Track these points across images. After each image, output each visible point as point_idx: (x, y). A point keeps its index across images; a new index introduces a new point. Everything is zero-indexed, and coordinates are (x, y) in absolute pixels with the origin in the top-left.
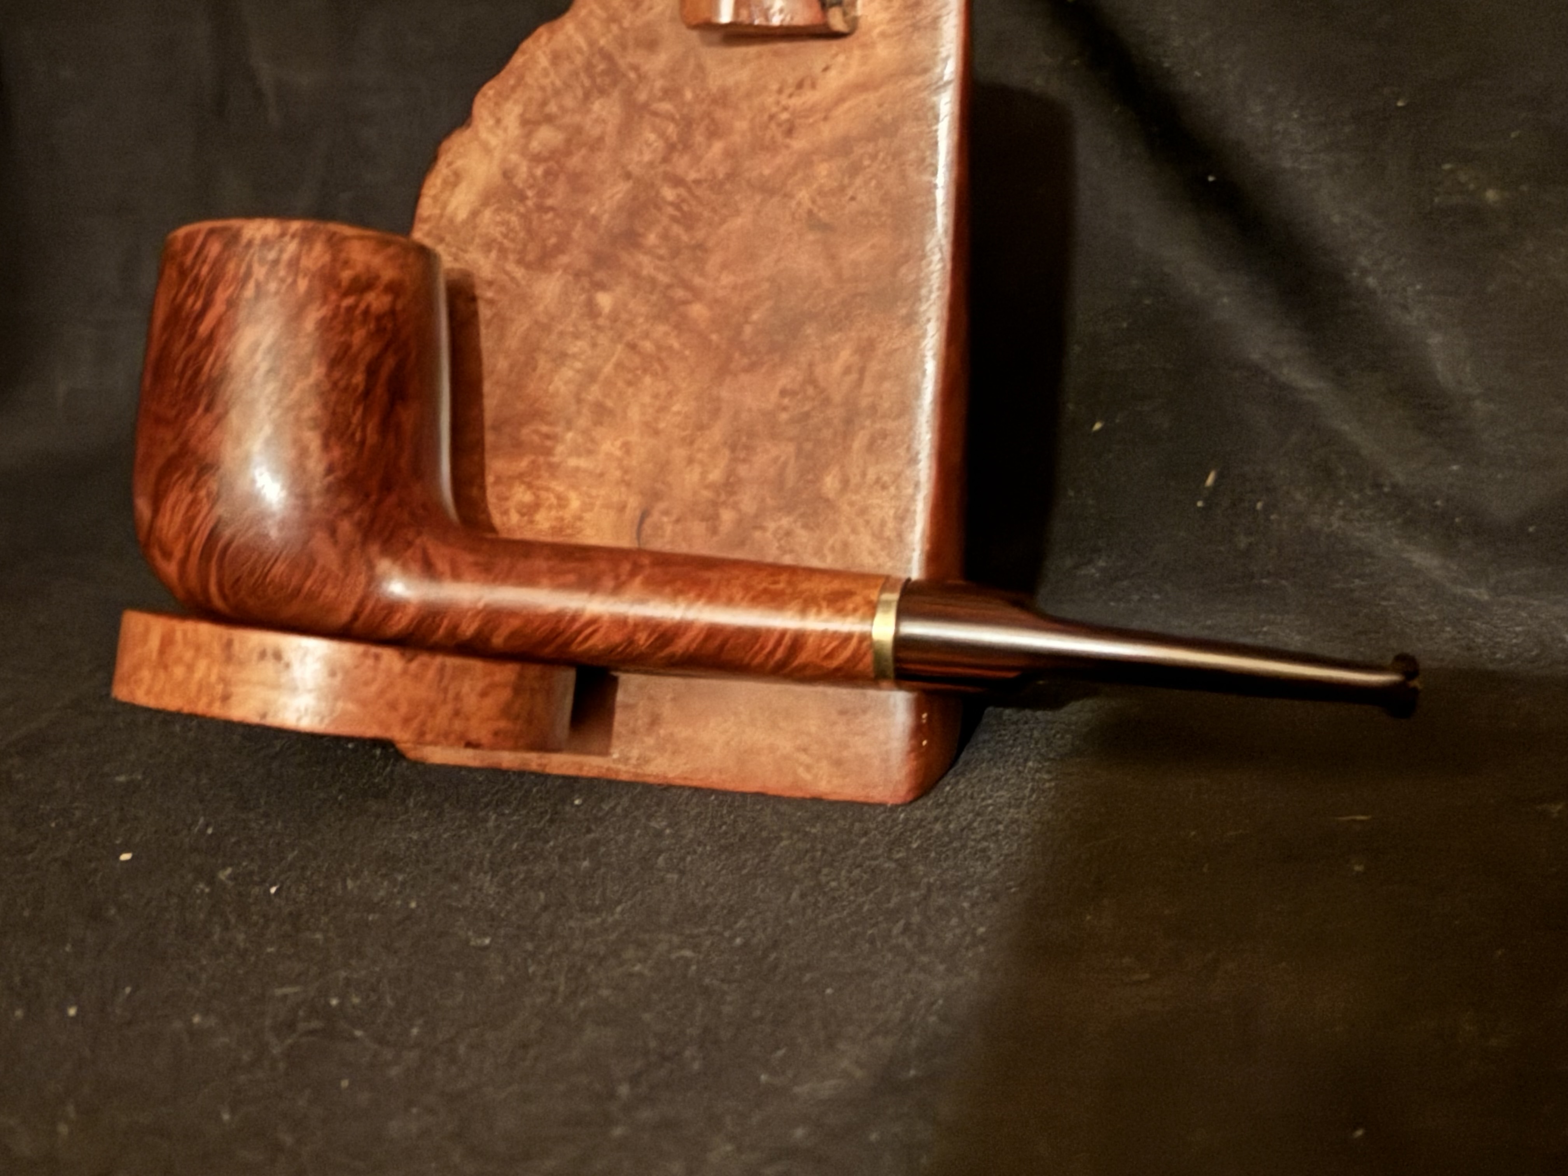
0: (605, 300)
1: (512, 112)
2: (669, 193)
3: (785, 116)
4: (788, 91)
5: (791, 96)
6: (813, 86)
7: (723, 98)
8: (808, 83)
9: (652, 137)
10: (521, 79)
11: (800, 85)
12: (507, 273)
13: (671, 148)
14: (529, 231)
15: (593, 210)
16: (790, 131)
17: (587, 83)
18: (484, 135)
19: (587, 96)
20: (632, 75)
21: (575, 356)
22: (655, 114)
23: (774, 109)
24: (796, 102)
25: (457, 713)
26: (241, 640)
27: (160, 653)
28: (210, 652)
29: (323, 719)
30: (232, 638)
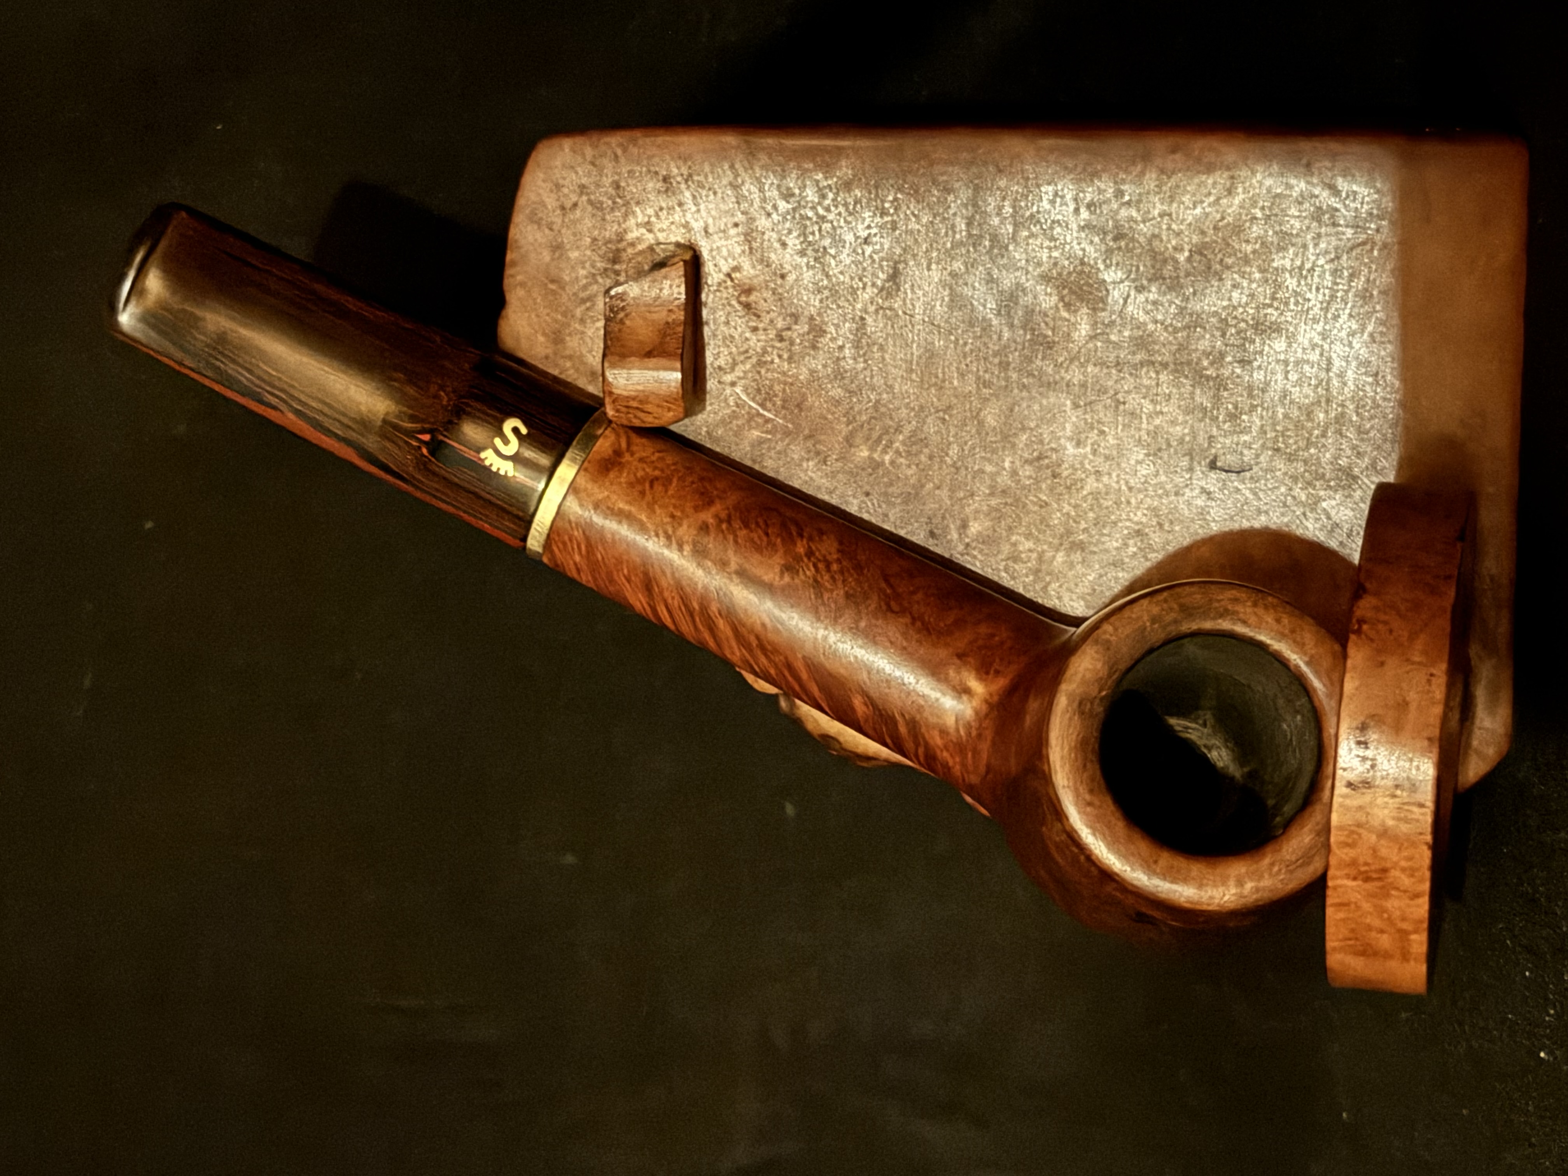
2: (862, 453)
3: (779, 324)
5: (758, 316)
6: (748, 291)
23: (773, 334)
26: (1345, 770)
27: (1367, 879)
28: (1360, 808)
29: (1432, 675)
30: (1344, 783)
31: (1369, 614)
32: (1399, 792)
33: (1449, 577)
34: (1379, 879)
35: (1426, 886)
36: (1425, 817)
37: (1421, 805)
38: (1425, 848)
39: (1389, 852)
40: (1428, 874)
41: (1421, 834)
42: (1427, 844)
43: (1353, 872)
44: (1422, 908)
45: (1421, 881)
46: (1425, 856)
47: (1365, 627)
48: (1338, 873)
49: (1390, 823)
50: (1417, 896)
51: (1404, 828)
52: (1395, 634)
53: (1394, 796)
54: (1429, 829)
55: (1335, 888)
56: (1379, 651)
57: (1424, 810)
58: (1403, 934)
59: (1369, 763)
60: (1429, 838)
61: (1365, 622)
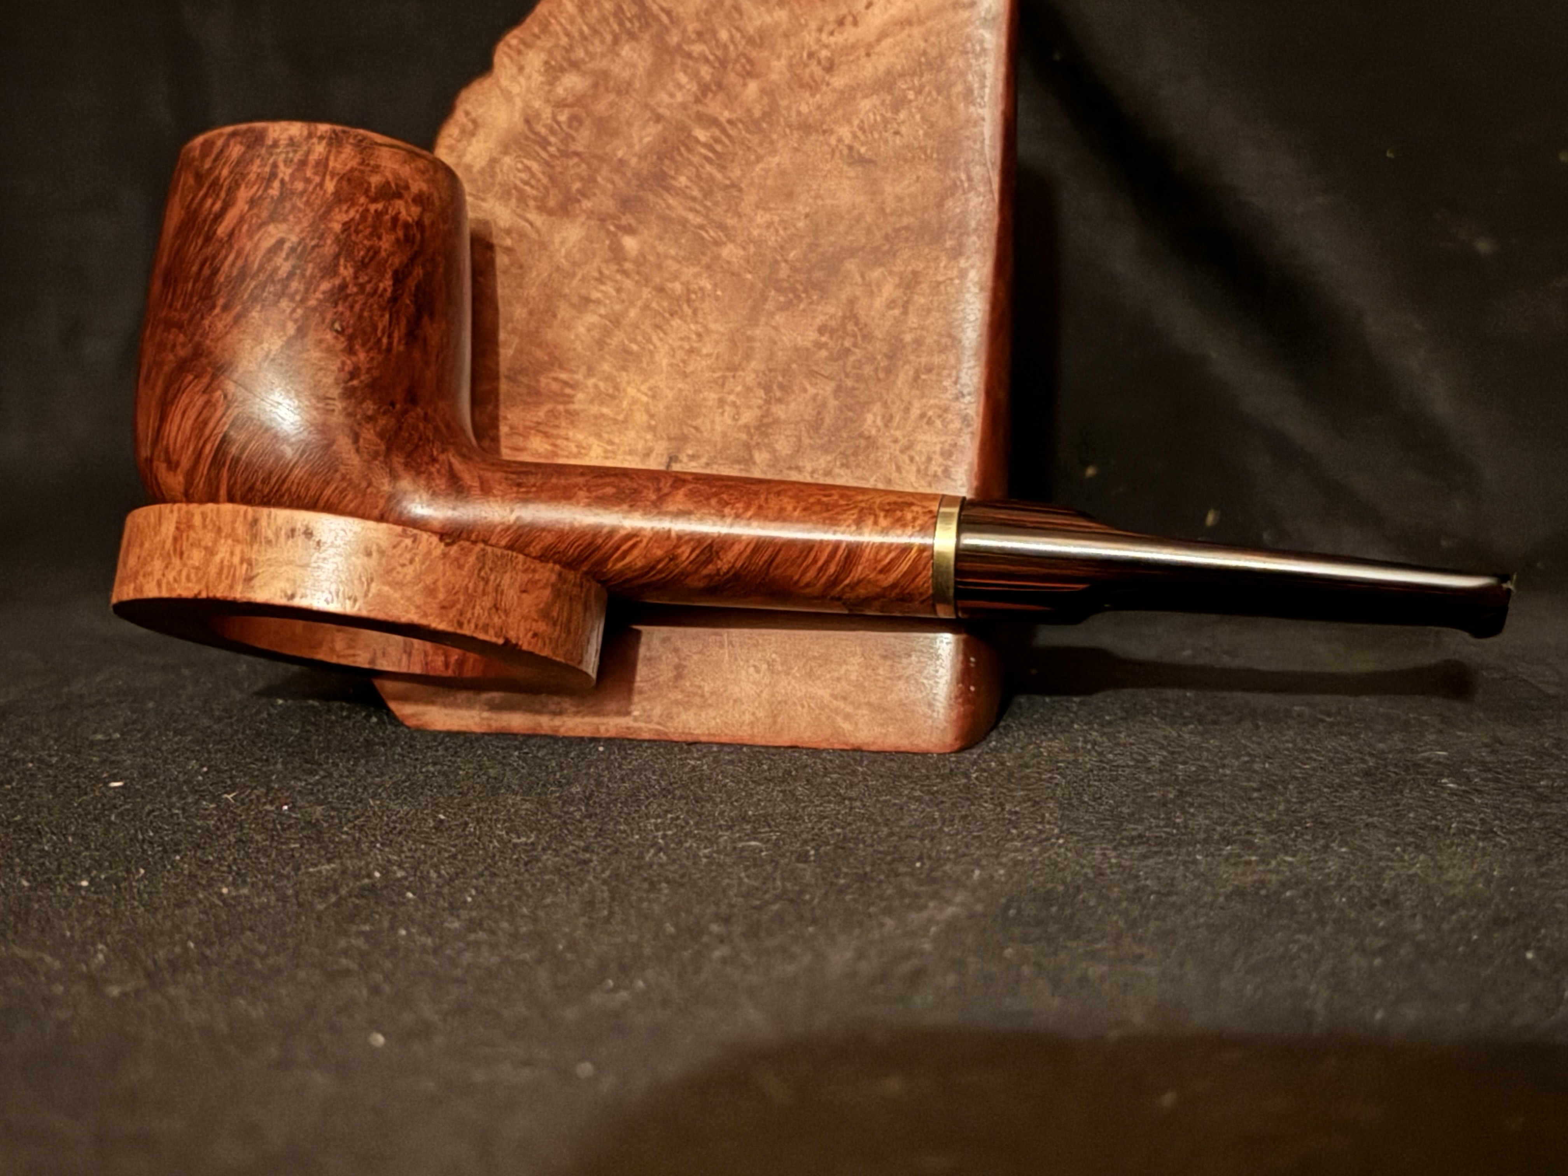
0: (630, 243)
1: (534, 60)
2: (702, 135)
3: (824, 53)
4: (828, 28)
5: (832, 33)
6: (855, 23)
7: (761, 39)
8: (850, 19)
9: (683, 79)
10: (545, 28)
11: (841, 22)
12: (527, 220)
13: (705, 89)
14: (551, 178)
15: (620, 154)
16: (830, 68)
17: (616, 27)
18: (504, 83)
19: (616, 41)
20: (665, 19)
21: (598, 302)
22: (689, 56)
23: (814, 47)
24: (838, 39)
25: (496, 607)
26: (269, 516)
27: (175, 539)
28: (233, 531)
29: (355, 600)
30: (258, 515)
31: (423, 548)
32: (245, 566)
33: (460, 624)
34: (175, 550)
35: (165, 594)
36: (223, 591)
37: (231, 587)
38: (196, 591)
39: (195, 557)
40: (174, 595)
41: (209, 588)
42: (200, 593)
43: (183, 526)
44: (151, 591)
45: (170, 589)
46: (188, 591)
47: (408, 541)
48: (183, 512)
49: (219, 558)
50: (160, 585)
51: (214, 571)
52: (399, 569)
53: (242, 562)
54: (211, 595)
55: (172, 511)
56: (382, 552)
57: (227, 589)
59: (273, 539)
60: (204, 595)
61: (414, 541)
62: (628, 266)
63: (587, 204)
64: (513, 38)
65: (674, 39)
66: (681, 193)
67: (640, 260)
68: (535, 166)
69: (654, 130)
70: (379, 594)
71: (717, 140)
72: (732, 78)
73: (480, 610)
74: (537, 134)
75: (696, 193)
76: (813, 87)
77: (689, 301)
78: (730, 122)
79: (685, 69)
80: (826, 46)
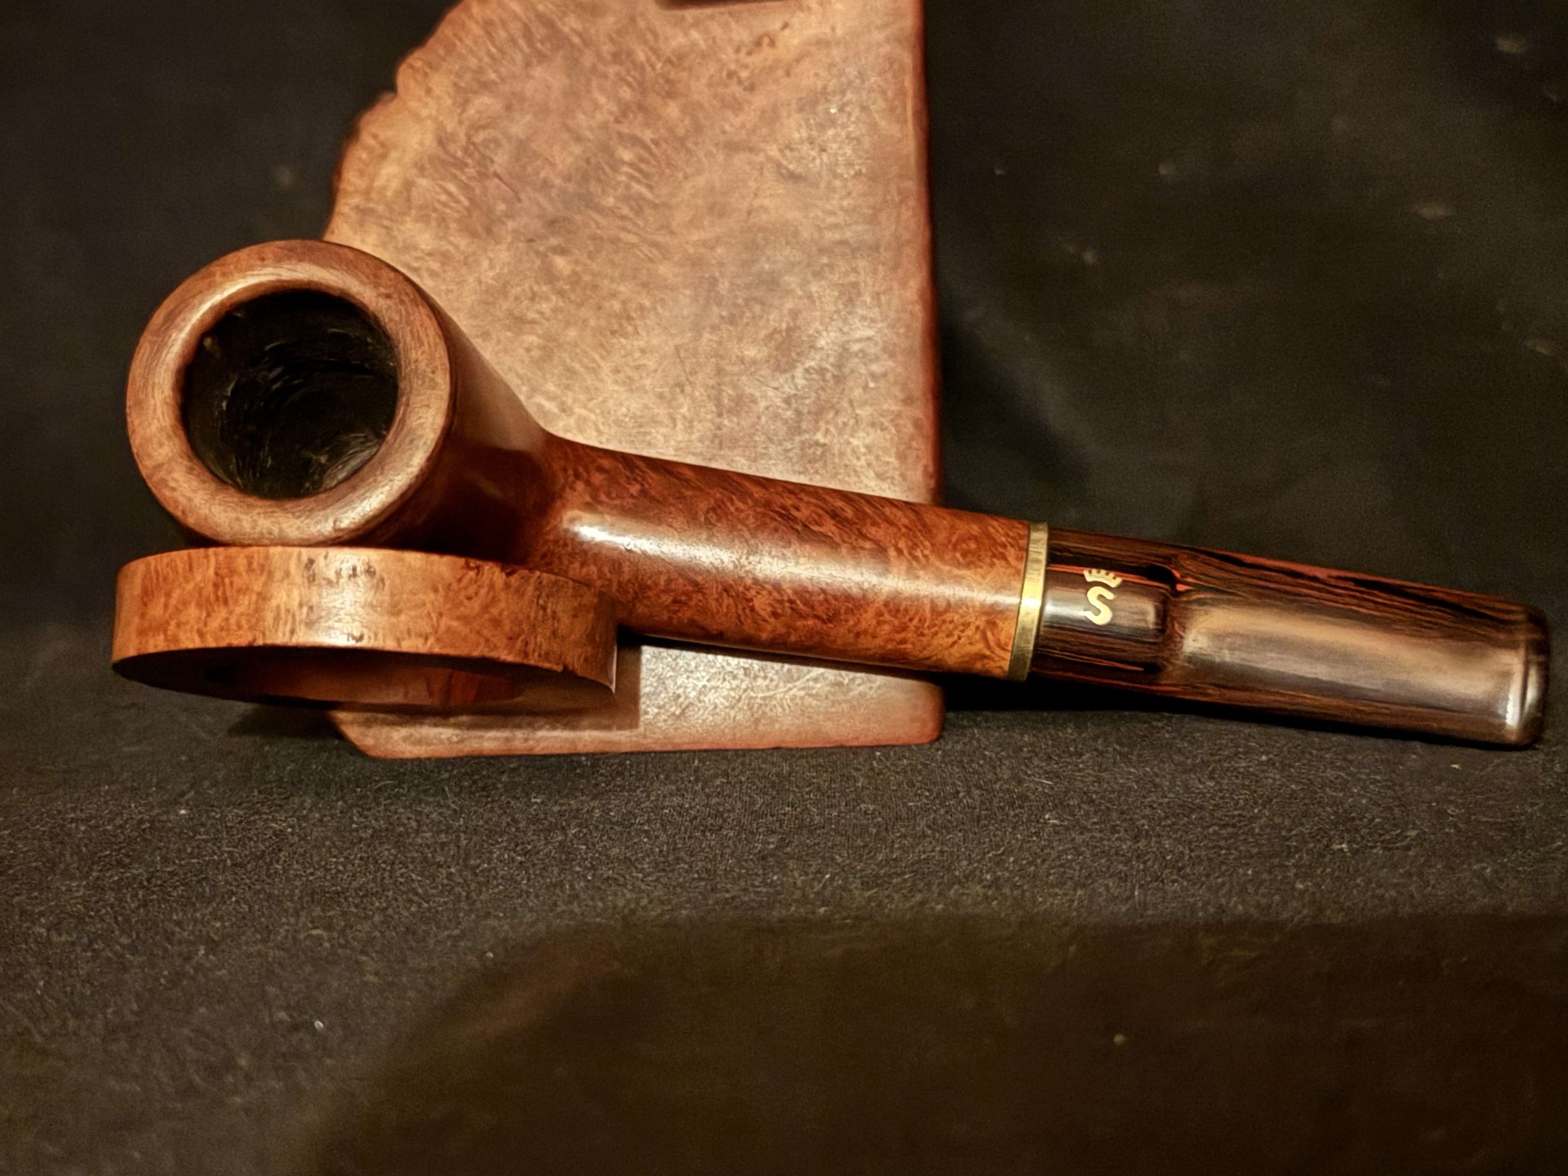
0: (561, 263)
1: (440, 83)
2: (627, 155)
3: (744, 73)
4: (744, 51)
5: (749, 53)
6: (772, 43)
7: (678, 60)
8: (766, 41)
9: (601, 99)
10: (450, 49)
11: (758, 44)
12: (450, 243)
13: (625, 110)
14: (471, 200)
15: (543, 174)
16: (751, 88)
17: (527, 50)
18: (413, 104)
19: (527, 62)
20: (576, 40)
21: (533, 322)
22: (605, 77)
23: (733, 67)
24: (756, 60)
25: (554, 633)
26: (326, 557)
27: (216, 586)
28: (287, 574)
29: (426, 639)
30: (313, 557)
31: (485, 579)
32: (305, 610)
33: (526, 655)
34: (217, 598)
35: (211, 643)
36: (280, 637)
37: (292, 632)
38: (250, 639)
39: (244, 604)
40: (223, 644)
41: (264, 634)
42: (255, 640)
43: (224, 572)
44: (190, 641)
45: (216, 639)
46: (241, 639)
47: (472, 574)
48: (221, 558)
49: (274, 603)
50: (201, 634)
51: (269, 617)
52: (466, 602)
53: (301, 605)
54: (269, 642)
55: (207, 556)
56: (448, 587)
57: (288, 634)
58: (162, 627)
59: (334, 580)
60: (260, 642)
61: (478, 574)
62: (561, 284)
63: (511, 225)
64: (416, 59)
65: (588, 60)
66: (611, 213)
67: (575, 279)
68: (452, 188)
69: (577, 150)
70: (449, 630)
71: (642, 160)
72: (653, 100)
73: (541, 639)
74: (453, 156)
75: (625, 211)
76: (736, 106)
77: (629, 318)
78: (656, 143)
79: (602, 90)
80: (746, 67)
